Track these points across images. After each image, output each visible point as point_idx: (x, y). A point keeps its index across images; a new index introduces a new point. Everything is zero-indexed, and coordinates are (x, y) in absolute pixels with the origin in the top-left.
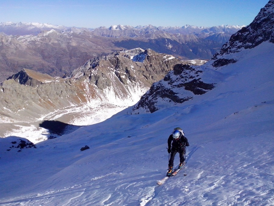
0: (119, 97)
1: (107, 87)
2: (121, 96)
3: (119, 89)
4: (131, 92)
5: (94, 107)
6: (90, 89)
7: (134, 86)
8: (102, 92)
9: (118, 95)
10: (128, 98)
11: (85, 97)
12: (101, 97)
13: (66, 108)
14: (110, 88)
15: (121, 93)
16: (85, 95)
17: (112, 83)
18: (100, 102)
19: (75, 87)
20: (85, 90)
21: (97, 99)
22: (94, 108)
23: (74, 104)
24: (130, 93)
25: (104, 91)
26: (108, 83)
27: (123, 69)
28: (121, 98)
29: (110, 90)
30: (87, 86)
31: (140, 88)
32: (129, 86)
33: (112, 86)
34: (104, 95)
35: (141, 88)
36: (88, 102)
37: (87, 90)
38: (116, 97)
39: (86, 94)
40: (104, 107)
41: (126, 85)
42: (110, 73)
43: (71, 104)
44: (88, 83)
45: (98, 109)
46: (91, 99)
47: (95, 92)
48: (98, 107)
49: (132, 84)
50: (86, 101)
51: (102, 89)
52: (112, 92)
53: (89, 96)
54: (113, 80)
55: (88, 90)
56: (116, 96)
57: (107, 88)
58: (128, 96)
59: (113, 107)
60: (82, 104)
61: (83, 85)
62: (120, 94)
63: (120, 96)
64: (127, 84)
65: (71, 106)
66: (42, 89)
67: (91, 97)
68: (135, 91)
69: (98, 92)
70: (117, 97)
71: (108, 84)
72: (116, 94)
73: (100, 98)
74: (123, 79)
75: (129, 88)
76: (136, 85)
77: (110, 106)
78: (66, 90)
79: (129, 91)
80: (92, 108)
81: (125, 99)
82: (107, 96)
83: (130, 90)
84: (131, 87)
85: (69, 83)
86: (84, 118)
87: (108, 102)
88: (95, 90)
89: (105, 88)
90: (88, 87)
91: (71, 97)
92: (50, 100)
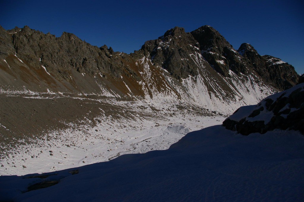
0: (217, 96)
1: (190, 76)
2: (222, 94)
3: (214, 81)
4: (240, 91)
5: (162, 107)
6: (152, 74)
7: (243, 82)
8: (180, 84)
9: (215, 93)
10: (237, 100)
11: (141, 86)
12: (178, 91)
13: (86, 95)
14: (196, 78)
15: (220, 89)
16: (140, 83)
17: (200, 70)
18: (175, 100)
19: (119, 63)
20: (141, 73)
21: (168, 94)
22: (161, 109)
23: (111, 93)
24: (238, 92)
25: (183, 83)
26: (191, 67)
27: (219, 49)
28: (221, 98)
29: (195, 81)
30: (147, 67)
31: (256, 86)
32: (234, 80)
33: (199, 76)
34: (185, 90)
35: (259, 86)
36: (147, 96)
37: (146, 74)
38: (210, 96)
39: (144, 81)
40: (186, 111)
41: (227, 78)
42: (195, 54)
43: (104, 90)
44: (149, 63)
45: (172, 112)
46: (155, 91)
47: (165, 81)
48: (172, 109)
49: (239, 78)
50: (143, 95)
51: (179, 78)
52: (201, 86)
53: (151, 85)
54: (201, 65)
55: (149, 74)
56: (210, 94)
57: (190, 78)
58: (237, 98)
59: (208, 115)
60: (133, 98)
61: (139, 64)
62: (220, 92)
63: (218, 94)
64: (229, 76)
65: (102, 95)
66: (31, 41)
67: (154, 87)
68: (248, 91)
69: (170, 81)
70: (213, 95)
71: (190, 70)
72: (210, 90)
73: (176, 92)
74: (222, 65)
75: (234, 83)
76: (247, 80)
77: (201, 112)
78: (97, 61)
79: (236, 89)
80: (157, 109)
81: (231, 101)
82: (191, 91)
83: (237, 87)
84: (237, 82)
85: (108, 53)
86: (134, 122)
87: (194, 103)
88: (163, 78)
89: (185, 78)
90: (149, 68)
91: (106, 77)
92: (45, 68)
